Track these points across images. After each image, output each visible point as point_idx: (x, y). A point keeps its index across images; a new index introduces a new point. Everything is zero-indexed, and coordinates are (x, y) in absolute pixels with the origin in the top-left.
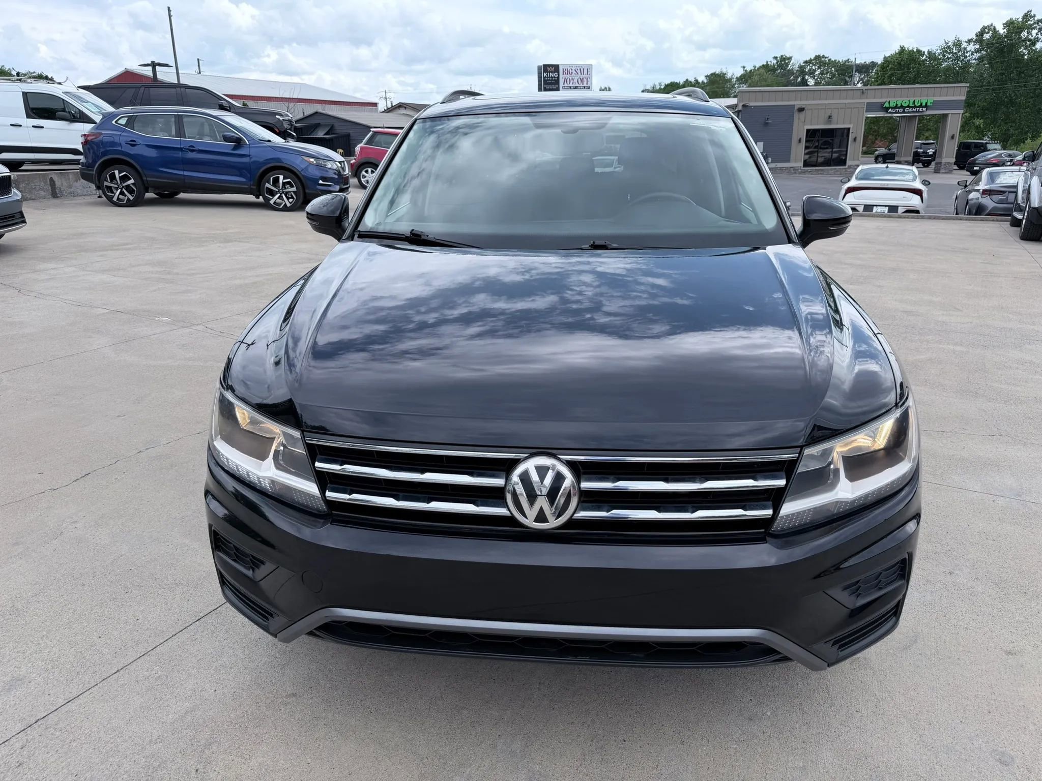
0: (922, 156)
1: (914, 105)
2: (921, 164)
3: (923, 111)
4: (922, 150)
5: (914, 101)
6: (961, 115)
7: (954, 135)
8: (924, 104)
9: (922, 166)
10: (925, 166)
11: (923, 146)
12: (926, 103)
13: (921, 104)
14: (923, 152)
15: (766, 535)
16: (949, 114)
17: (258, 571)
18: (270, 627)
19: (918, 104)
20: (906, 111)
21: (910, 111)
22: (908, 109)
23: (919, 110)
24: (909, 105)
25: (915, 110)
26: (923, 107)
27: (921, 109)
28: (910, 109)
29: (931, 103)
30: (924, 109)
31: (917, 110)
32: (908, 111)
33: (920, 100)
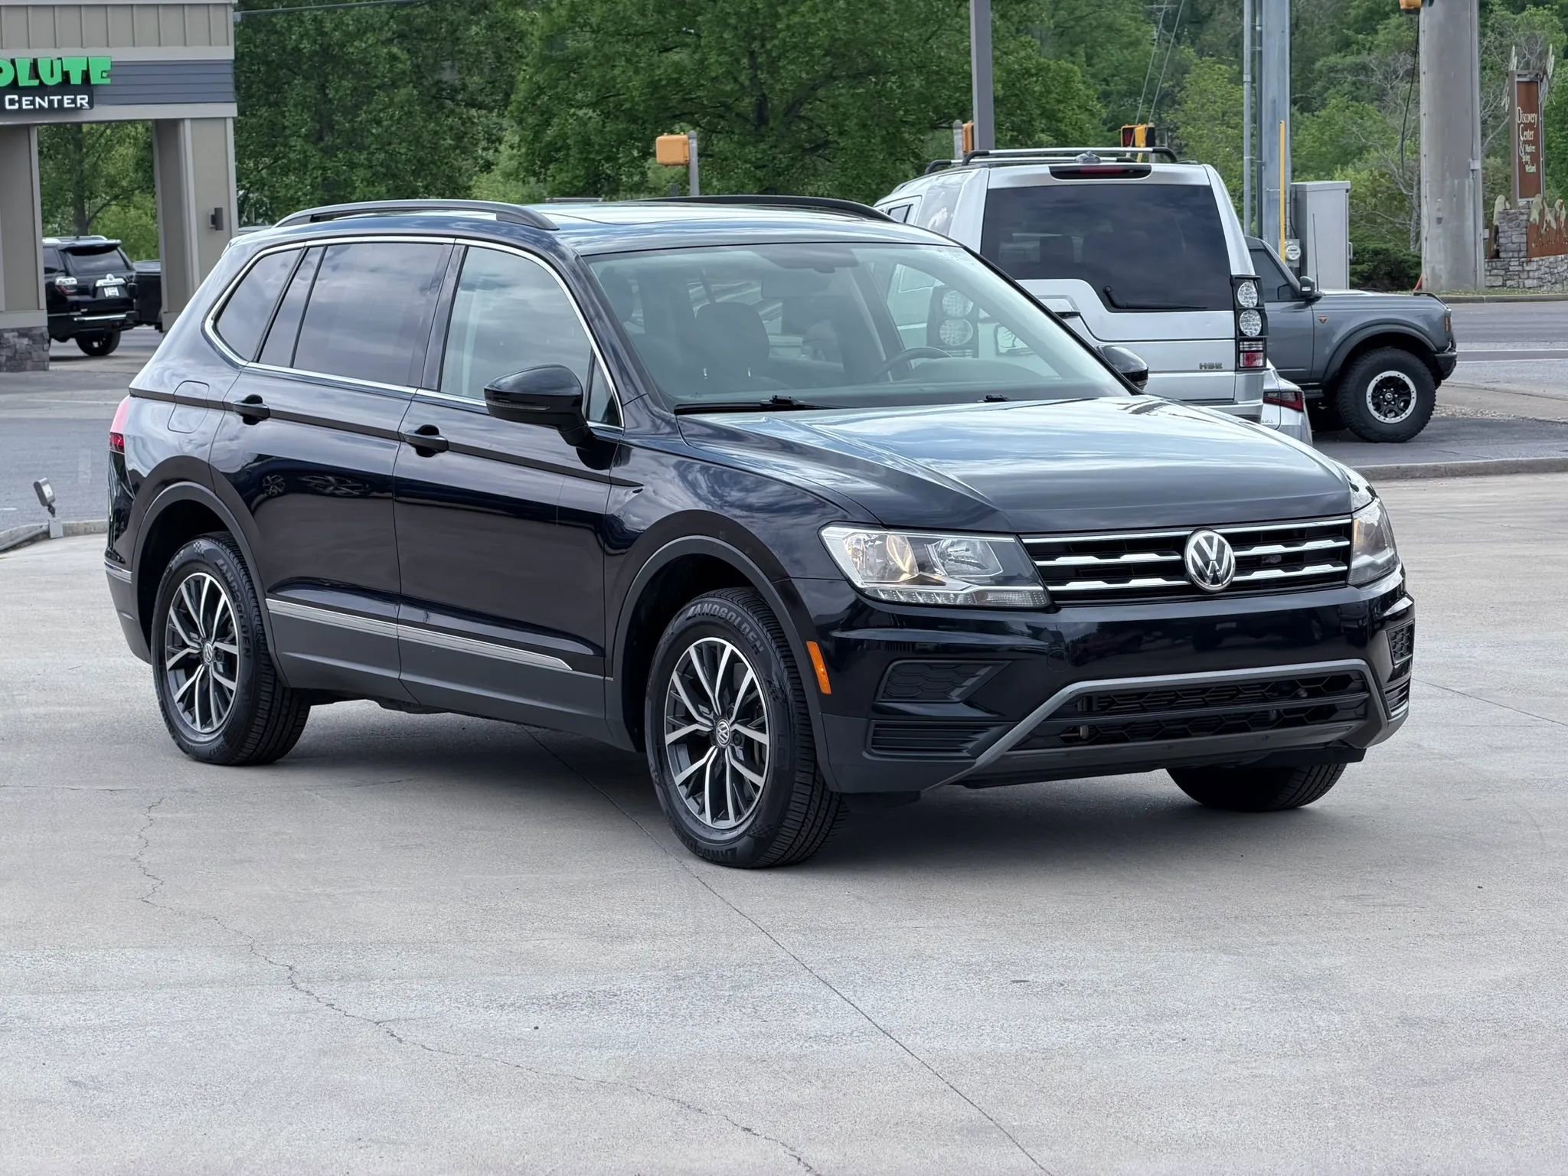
0: (77, 306)
1: (36, 83)
2: (72, 342)
3: (76, 108)
4: (72, 281)
5: (34, 65)
6: (230, 124)
7: (218, 211)
8: (76, 79)
9: (80, 353)
10: (93, 354)
11: (73, 260)
12: (86, 75)
13: (66, 75)
14: (81, 290)
15: (1346, 585)
16: (183, 120)
17: (962, 689)
18: (965, 754)
19: (52, 75)
20: (8, 107)
21: (24, 107)
22: (16, 97)
23: (60, 102)
24: (15, 80)
25: (46, 105)
26: (76, 90)
27: (65, 97)
28: (24, 99)
29: (104, 75)
30: (83, 100)
31: (51, 102)
32: (16, 106)
33: (60, 59)
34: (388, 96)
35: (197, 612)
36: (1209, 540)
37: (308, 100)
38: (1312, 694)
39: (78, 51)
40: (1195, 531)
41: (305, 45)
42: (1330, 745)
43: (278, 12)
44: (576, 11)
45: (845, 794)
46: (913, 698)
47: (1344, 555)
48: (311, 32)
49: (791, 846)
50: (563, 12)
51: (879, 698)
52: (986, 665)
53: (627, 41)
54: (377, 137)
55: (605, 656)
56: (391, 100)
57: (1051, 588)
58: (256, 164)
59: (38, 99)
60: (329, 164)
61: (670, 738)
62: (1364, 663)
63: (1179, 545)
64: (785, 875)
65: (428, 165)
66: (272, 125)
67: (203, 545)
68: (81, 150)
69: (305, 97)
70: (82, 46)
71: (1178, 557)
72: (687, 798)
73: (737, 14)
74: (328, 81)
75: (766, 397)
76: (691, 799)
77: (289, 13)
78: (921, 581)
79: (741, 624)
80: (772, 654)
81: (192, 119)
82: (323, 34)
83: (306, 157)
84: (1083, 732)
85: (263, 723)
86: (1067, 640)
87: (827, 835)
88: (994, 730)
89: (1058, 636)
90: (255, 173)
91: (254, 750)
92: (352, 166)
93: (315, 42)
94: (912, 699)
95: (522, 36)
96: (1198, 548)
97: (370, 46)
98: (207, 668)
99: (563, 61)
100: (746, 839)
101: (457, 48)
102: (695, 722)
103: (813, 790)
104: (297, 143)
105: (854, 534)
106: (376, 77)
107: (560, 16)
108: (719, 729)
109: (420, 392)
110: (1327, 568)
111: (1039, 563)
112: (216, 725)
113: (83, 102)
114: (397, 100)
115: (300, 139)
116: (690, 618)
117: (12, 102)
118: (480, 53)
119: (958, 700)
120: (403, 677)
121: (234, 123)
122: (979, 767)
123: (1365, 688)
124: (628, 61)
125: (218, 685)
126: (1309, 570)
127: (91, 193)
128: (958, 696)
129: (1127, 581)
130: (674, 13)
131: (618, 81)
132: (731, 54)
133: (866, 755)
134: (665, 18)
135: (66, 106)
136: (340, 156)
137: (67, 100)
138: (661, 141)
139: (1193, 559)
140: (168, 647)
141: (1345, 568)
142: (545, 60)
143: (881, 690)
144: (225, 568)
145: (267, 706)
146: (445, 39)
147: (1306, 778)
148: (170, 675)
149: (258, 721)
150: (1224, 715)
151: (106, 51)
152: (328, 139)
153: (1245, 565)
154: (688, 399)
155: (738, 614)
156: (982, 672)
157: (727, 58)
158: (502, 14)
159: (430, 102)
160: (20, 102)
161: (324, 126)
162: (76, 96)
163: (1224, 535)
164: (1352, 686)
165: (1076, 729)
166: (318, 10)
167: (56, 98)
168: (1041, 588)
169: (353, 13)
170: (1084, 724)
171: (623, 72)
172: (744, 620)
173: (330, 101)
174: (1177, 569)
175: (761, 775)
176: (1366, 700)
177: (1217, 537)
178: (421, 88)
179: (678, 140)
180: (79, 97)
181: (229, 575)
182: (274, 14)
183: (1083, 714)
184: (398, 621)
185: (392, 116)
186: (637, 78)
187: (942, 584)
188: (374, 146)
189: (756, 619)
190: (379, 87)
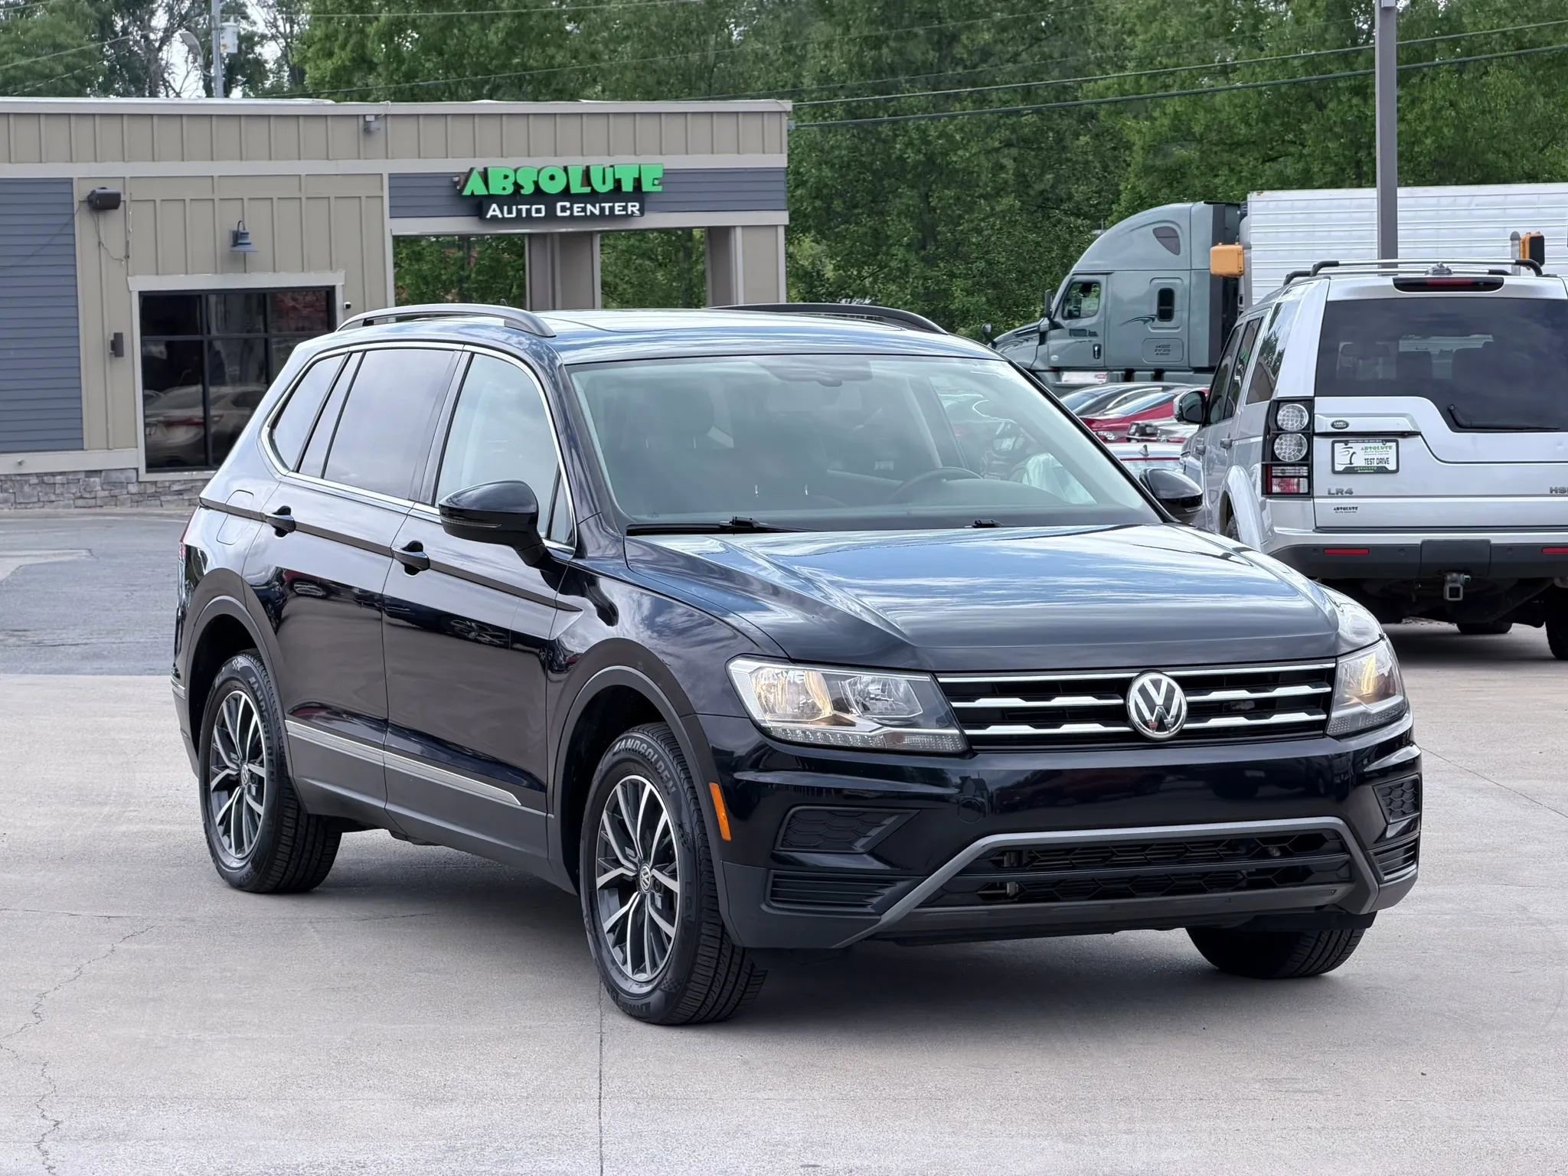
1: (587, 190)
3: (627, 216)
5: (587, 172)
6: (781, 232)
8: (628, 187)
12: (638, 182)
15: (1324, 735)
16: (734, 227)
17: (866, 840)
18: (869, 909)
19: (604, 183)
20: (559, 214)
21: (576, 214)
22: (568, 204)
23: (612, 209)
24: (567, 188)
25: (597, 212)
26: (627, 198)
27: (617, 205)
28: (576, 206)
29: (656, 182)
30: (634, 207)
31: (602, 209)
32: (568, 213)
33: (612, 166)
34: (989, 205)
35: (235, 731)
36: (1156, 684)
37: (911, 209)
38: (1285, 853)
39: (632, 159)
40: (1142, 673)
41: (911, 156)
42: (1326, 909)
43: (884, 122)
44: (1180, 121)
45: (751, 949)
46: (814, 847)
47: (1323, 703)
48: (916, 142)
49: (704, 1002)
50: (1166, 122)
51: (778, 847)
52: (892, 815)
53: (1231, 151)
54: (978, 245)
55: (546, 791)
56: (993, 209)
57: (968, 732)
58: (859, 272)
59: (589, 207)
60: (929, 273)
61: (601, 881)
62: (1341, 822)
63: (1122, 687)
64: (697, 1034)
65: (1030, 275)
66: (876, 233)
67: (241, 662)
68: (691, 257)
69: (908, 206)
70: (635, 154)
71: (1121, 701)
72: (614, 947)
73: (1343, 123)
74: (930, 190)
75: (725, 519)
76: (617, 948)
77: (894, 122)
78: (836, 721)
79: (657, 761)
80: (682, 793)
81: (743, 227)
82: (928, 143)
83: (906, 266)
84: (1010, 889)
85: (287, 850)
86: (991, 788)
87: (744, 992)
88: (901, 885)
89: (980, 784)
90: (858, 282)
91: (282, 878)
92: (952, 275)
93: (919, 151)
94: (817, 849)
95: (1129, 146)
96: (1143, 691)
97: (975, 154)
98: (243, 789)
99: (1166, 170)
100: (658, 993)
101: (1064, 156)
102: (621, 865)
103: (722, 943)
104: (900, 253)
105: (760, 668)
106: (978, 186)
107: (1162, 125)
108: (642, 873)
109: (418, 506)
110: (1302, 717)
111: (955, 704)
112: (247, 852)
113: (634, 209)
114: (998, 209)
115: (902, 249)
116: (614, 754)
117: (564, 209)
118: (1087, 162)
119: (862, 850)
120: (390, 807)
121: (786, 231)
122: (888, 922)
123: (1344, 848)
124: (1232, 170)
125: (250, 809)
126: (1278, 719)
127: (699, 301)
128: (863, 847)
129: (1058, 726)
130: (1278, 122)
131: (1220, 190)
132: (1336, 164)
133: (764, 907)
134: (1269, 128)
135: (617, 213)
136: (942, 265)
137: (618, 207)
138: (1214, 251)
139: (1136, 705)
140: (213, 768)
141: (1323, 717)
142: (1147, 170)
143: (780, 838)
144: (256, 686)
145: (291, 832)
146: (1052, 148)
147: (1316, 944)
148: (214, 797)
149: (282, 848)
150: (1173, 875)
151: (659, 159)
152: (931, 248)
153: (1197, 711)
154: (645, 518)
155: (656, 751)
156: (888, 822)
157: (1333, 169)
158: (1109, 123)
159: (1035, 211)
160: (571, 209)
161: (927, 233)
162: (627, 203)
163: (1176, 679)
164: (1326, 846)
165: (1003, 886)
166: (923, 118)
167: (607, 205)
168: (956, 732)
169: (956, 122)
170: (1010, 880)
171: (1226, 181)
172: (660, 758)
173: (934, 209)
174: (1120, 714)
175: (673, 925)
176: (1347, 862)
177: (1165, 680)
178: (1025, 198)
179: (1232, 251)
180: (630, 204)
181: (259, 693)
182: (881, 123)
183: (1011, 869)
184: (384, 747)
185: (994, 225)
186: (1239, 188)
187: (852, 724)
188: (975, 255)
189: (671, 757)
190: (981, 196)
